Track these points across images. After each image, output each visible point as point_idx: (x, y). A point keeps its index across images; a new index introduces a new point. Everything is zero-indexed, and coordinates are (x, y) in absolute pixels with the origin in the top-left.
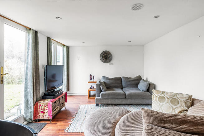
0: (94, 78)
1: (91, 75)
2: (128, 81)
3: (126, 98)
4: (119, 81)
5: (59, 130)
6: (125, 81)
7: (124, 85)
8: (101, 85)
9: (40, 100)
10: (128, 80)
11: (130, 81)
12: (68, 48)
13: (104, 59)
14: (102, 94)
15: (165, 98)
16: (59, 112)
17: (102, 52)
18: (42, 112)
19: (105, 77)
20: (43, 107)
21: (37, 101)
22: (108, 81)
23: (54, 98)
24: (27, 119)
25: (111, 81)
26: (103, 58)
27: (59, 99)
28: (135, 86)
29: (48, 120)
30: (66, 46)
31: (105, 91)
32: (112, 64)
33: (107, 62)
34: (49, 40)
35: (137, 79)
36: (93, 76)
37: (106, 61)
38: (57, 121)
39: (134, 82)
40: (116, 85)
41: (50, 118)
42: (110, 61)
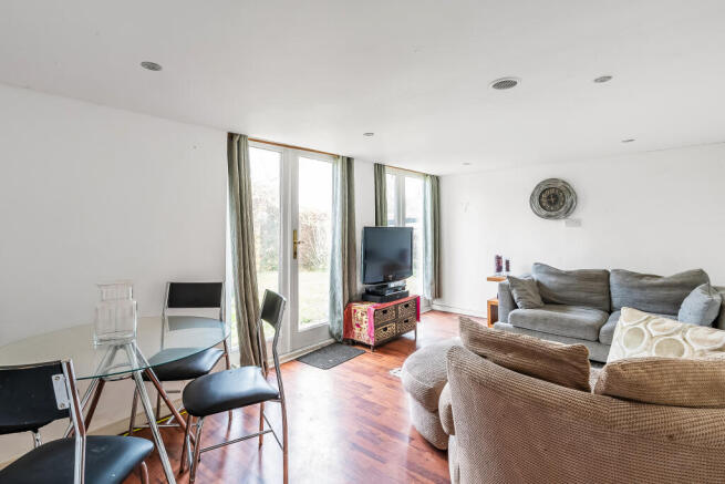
0: (511, 268)
1: (499, 259)
2: (633, 287)
3: (598, 341)
4: (598, 286)
5: (381, 367)
6: (620, 285)
7: (616, 301)
8: (513, 286)
9: (357, 302)
10: (636, 282)
11: (642, 288)
12: (436, 181)
13: (544, 208)
14: (514, 316)
15: (643, 334)
16: (397, 338)
17: (538, 186)
18: (358, 326)
19: (542, 265)
20: (359, 315)
21: (350, 301)
22: (553, 279)
23: (381, 302)
24: (335, 332)
25: (563, 281)
26: (541, 203)
27: (396, 307)
28: (669, 310)
29: (368, 346)
30: (431, 176)
31: (527, 307)
32: (578, 223)
33: (556, 217)
34: (379, 169)
35: (678, 281)
36: (507, 262)
37: (553, 214)
38: (385, 353)
39: (663, 293)
40: (583, 295)
41: (371, 343)
42: (568, 213)
